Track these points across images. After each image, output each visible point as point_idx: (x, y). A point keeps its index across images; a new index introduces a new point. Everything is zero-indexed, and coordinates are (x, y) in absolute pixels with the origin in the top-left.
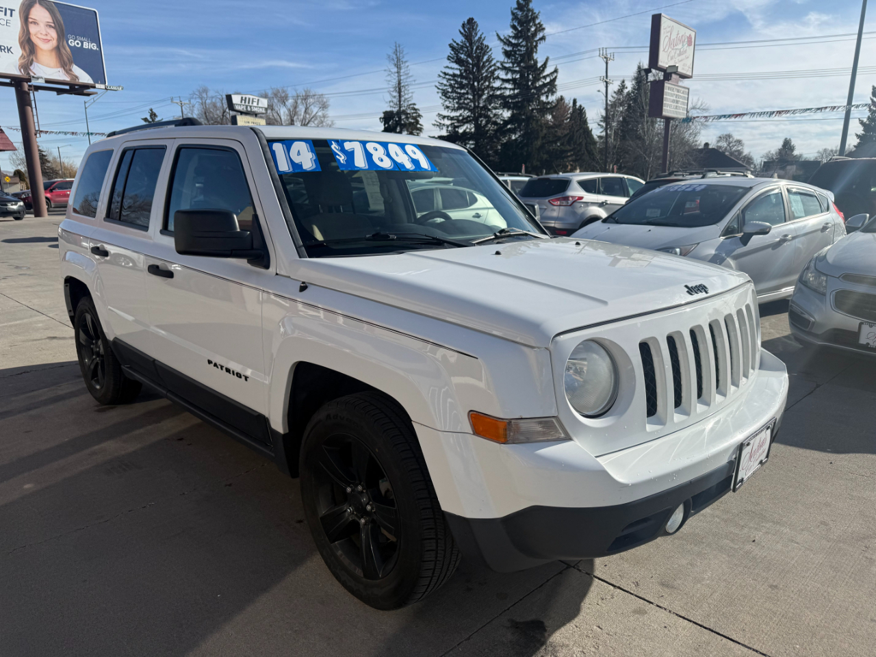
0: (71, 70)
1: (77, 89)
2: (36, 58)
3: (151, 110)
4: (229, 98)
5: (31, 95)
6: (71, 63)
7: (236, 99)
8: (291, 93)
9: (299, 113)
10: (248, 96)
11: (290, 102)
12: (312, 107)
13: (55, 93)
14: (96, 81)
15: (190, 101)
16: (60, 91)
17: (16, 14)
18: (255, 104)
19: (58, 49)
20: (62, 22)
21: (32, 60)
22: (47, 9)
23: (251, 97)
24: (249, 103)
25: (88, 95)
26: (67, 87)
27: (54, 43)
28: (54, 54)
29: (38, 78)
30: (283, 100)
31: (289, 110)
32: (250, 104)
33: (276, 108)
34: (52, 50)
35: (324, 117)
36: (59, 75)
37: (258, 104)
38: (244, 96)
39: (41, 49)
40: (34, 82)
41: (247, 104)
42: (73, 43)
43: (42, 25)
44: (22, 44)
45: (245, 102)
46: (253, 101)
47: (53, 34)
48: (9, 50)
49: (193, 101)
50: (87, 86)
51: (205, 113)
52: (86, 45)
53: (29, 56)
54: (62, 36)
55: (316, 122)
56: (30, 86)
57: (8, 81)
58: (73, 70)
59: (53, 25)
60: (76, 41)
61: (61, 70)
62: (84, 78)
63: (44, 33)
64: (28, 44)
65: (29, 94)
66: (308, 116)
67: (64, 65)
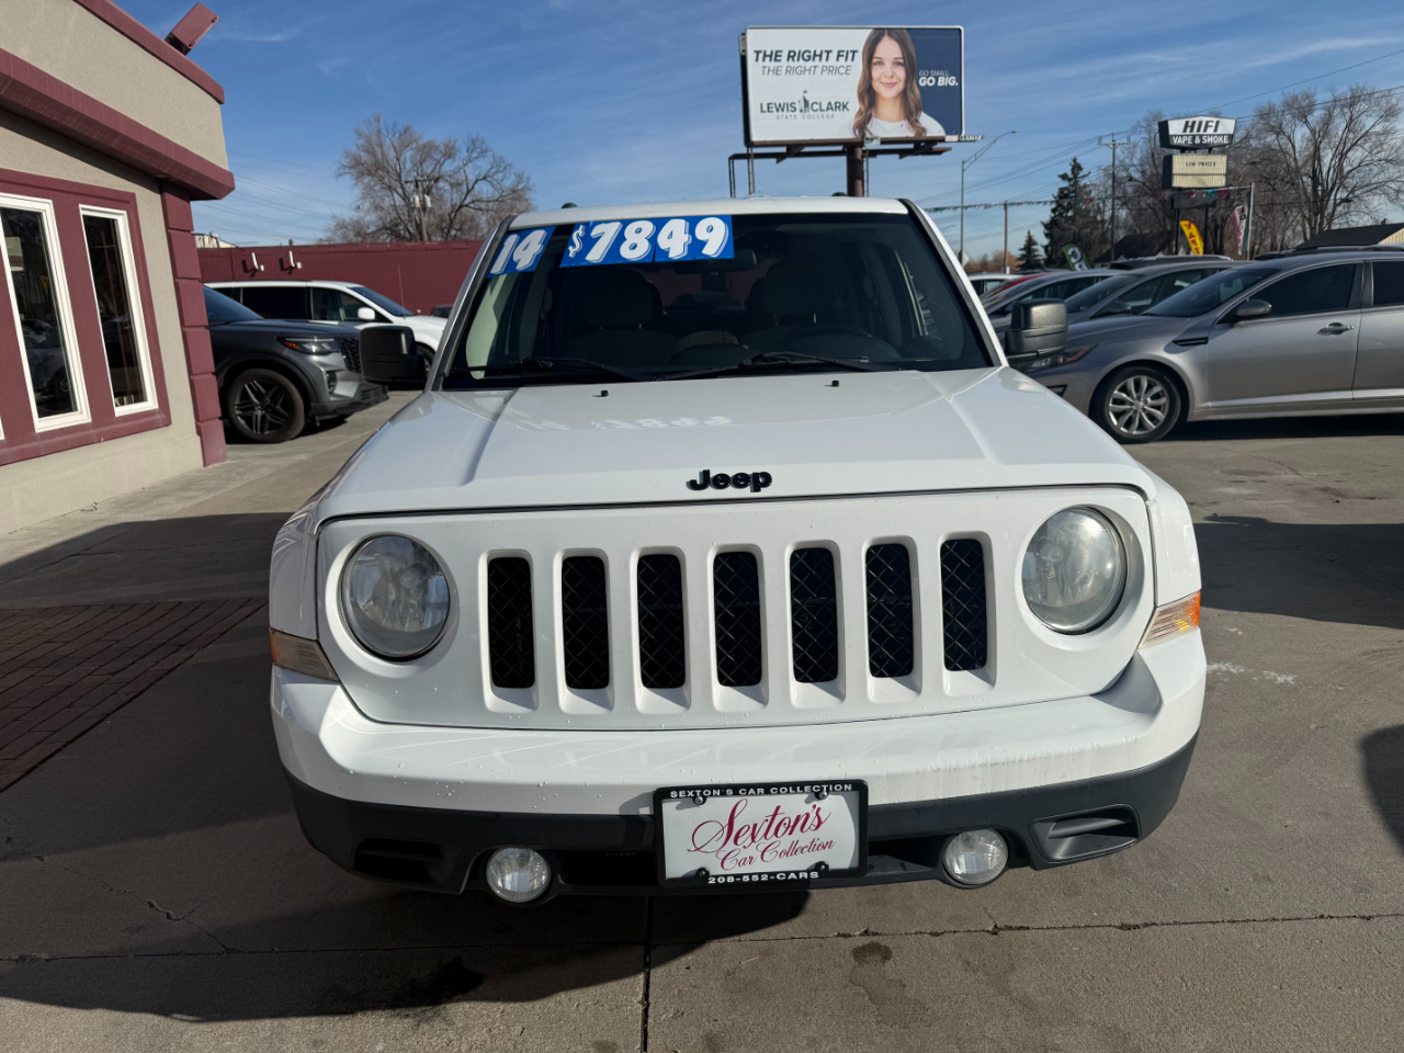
0: (917, 121)
1: (924, 147)
2: (876, 112)
3: (1075, 160)
4: (1164, 127)
5: (865, 163)
6: (918, 110)
7: (1175, 128)
8: (1322, 97)
9: (1333, 133)
10: (1197, 119)
11: (1317, 115)
12: (1363, 117)
13: (897, 156)
14: (948, 132)
15: (1129, 138)
16: (903, 153)
17: (859, 56)
18: (1210, 131)
19: (904, 94)
20: (914, 55)
21: (871, 115)
22: (897, 40)
23: (1204, 119)
24: (1198, 130)
25: (939, 152)
26: (911, 146)
27: (900, 86)
28: (898, 103)
29: (872, 139)
30: (1303, 114)
31: (1313, 131)
32: (1202, 132)
33: (1288, 130)
34: (896, 97)
35: (1386, 132)
36: (901, 129)
37: (1215, 130)
38: (1191, 120)
39: (883, 98)
40: (869, 146)
41: (1195, 132)
42: (924, 81)
43: (888, 64)
44: (861, 96)
45: (1192, 131)
46: (1207, 126)
47: (901, 73)
48: (844, 107)
49: (1134, 138)
50: (934, 141)
51: (1153, 155)
52: (942, 82)
53: (867, 110)
54: (912, 75)
55: (1367, 146)
56: (864, 152)
57: (840, 148)
58: (920, 120)
59: (901, 61)
60: (930, 78)
61: (905, 123)
62: (933, 128)
63: (889, 74)
64: (868, 95)
65: (861, 162)
66: (1351, 136)
67: (910, 115)
